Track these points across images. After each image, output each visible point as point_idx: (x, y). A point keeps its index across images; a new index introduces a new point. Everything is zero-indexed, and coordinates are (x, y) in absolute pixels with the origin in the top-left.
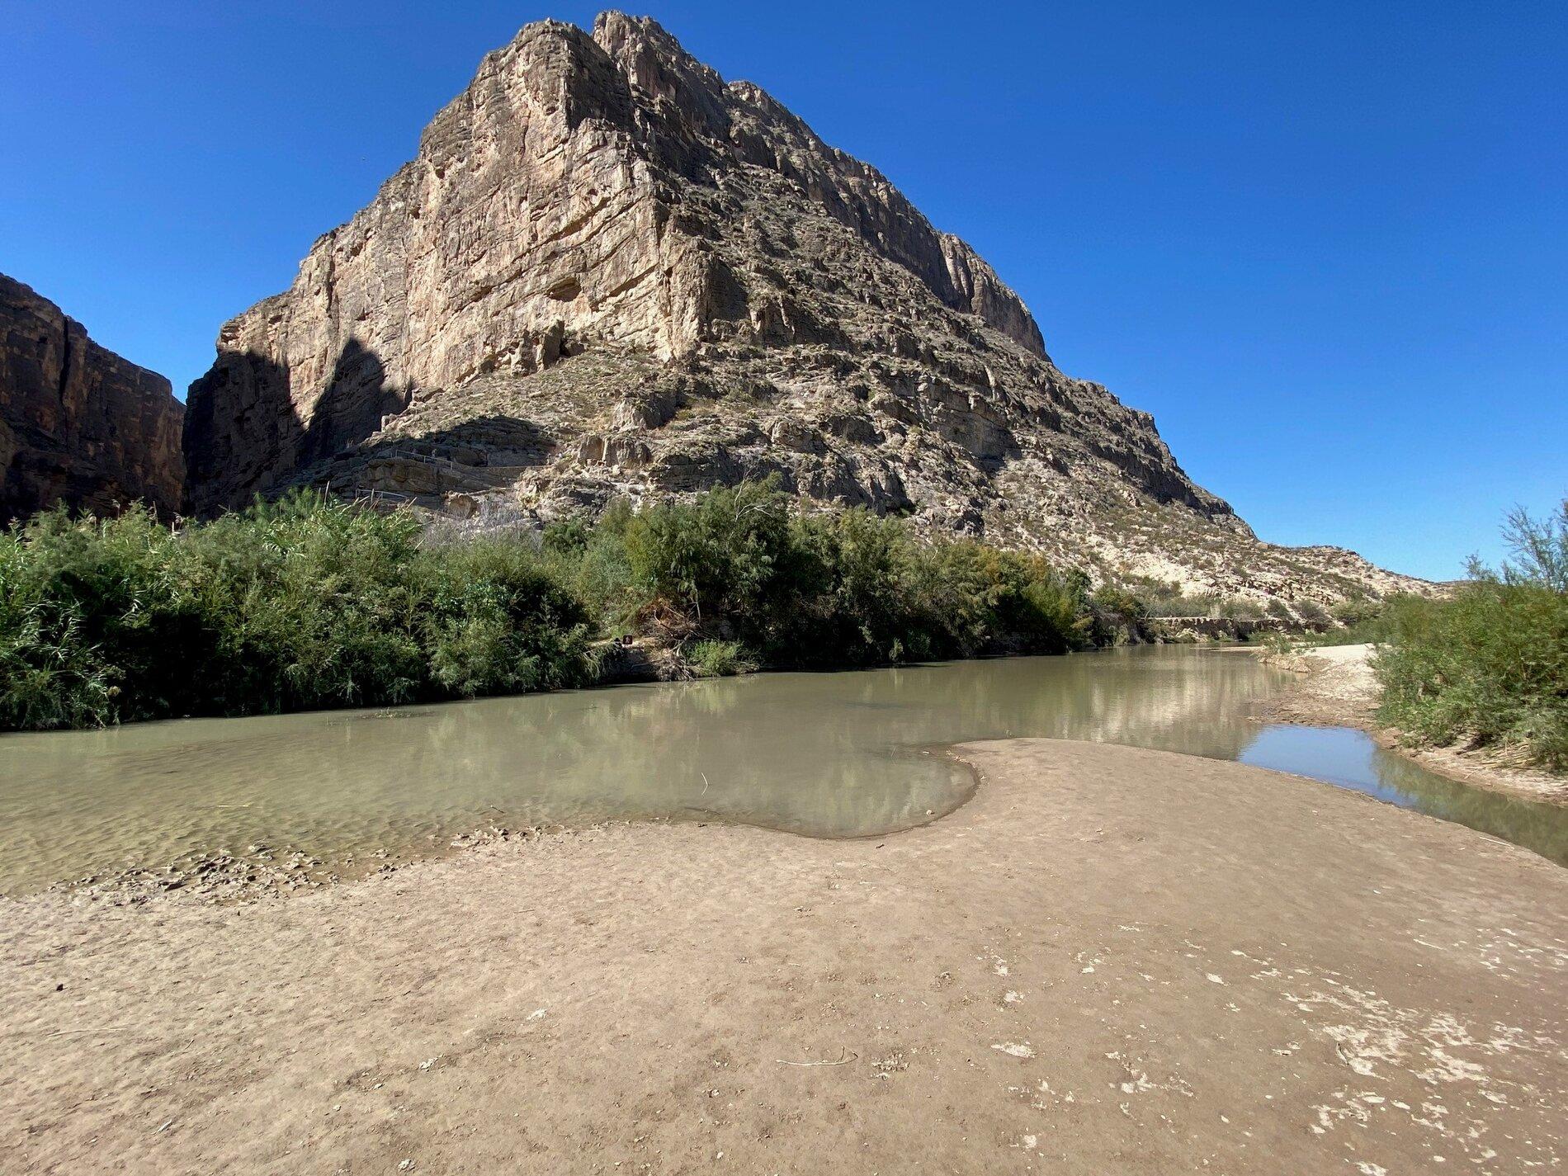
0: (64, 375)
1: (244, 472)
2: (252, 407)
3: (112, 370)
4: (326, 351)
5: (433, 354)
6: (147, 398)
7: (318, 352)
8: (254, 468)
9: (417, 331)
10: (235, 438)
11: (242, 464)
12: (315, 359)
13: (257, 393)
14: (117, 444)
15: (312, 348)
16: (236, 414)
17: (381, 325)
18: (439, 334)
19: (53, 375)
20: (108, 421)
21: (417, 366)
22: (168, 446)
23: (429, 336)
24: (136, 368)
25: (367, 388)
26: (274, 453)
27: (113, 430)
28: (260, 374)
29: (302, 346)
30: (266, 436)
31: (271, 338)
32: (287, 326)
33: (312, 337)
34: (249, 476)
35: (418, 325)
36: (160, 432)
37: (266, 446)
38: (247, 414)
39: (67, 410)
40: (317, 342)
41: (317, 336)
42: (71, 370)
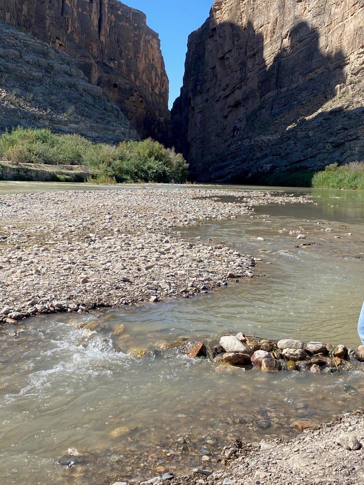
0: (100, 21)
1: (224, 90)
2: (230, 51)
3: (119, 12)
4: (277, 19)
5: (346, 29)
6: (135, 29)
7: (271, 21)
8: (230, 88)
9: (335, 14)
10: (219, 69)
11: (223, 85)
12: (270, 25)
13: (233, 44)
14: (123, 61)
15: (269, 17)
16: (220, 55)
17: (311, 6)
18: (350, 18)
19: (96, 22)
20: (119, 46)
21: (336, 35)
22: (145, 59)
23: (343, 18)
24: (130, 9)
25: (302, 43)
26: (243, 80)
27: (121, 52)
28: (235, 31)
29: (263, 16)
30: (238, 69)
31: (242, 10)
32: (254, 4)
33: (268, 12)
34: (228, 92)
35: (336, 11)
36: (141, 51)
37: (238, 75)
38: (227, 56)
39: (102, 43)
40: (271, 14)
41: (271, 10)
42: (103, 17)
